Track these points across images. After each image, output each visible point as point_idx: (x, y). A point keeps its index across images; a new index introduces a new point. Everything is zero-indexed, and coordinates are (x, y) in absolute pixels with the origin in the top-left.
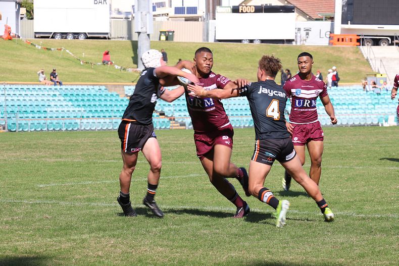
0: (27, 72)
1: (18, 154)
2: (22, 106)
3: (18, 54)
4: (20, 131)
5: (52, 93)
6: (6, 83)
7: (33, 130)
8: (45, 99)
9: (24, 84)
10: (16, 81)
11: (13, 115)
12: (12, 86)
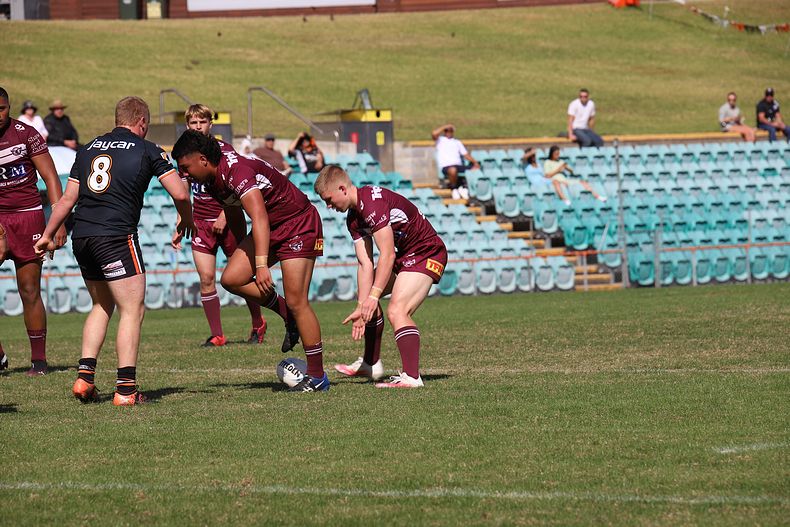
0: (684, 105)
1: (656, 354)
2: (671, 208)
3: (658, 47)
4: (668, 285)
5: (762, 165)
6: (621, 138)
7: (706, 279)
8: (743, 182)
9: (675, 141)
10: (649, 133)
11: (645, 237)
12: (639, 149)
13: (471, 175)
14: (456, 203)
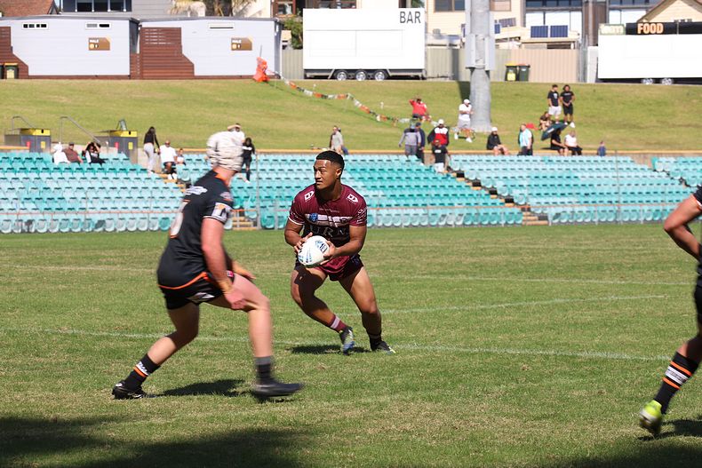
0: (292, 134)
1: (277, 265)
2: (284, 188)
3: (279, 104)
9: (287, 153)
10: (273, 148)
11: (270, 203)
12: (268, 157)
13: (179, 168)
14: (170, 181)
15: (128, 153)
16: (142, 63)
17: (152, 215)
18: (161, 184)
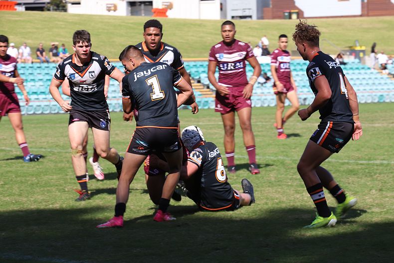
15: (360, 58)
16: (368, 7)
17: (374, 94)
18: (379, 76)
